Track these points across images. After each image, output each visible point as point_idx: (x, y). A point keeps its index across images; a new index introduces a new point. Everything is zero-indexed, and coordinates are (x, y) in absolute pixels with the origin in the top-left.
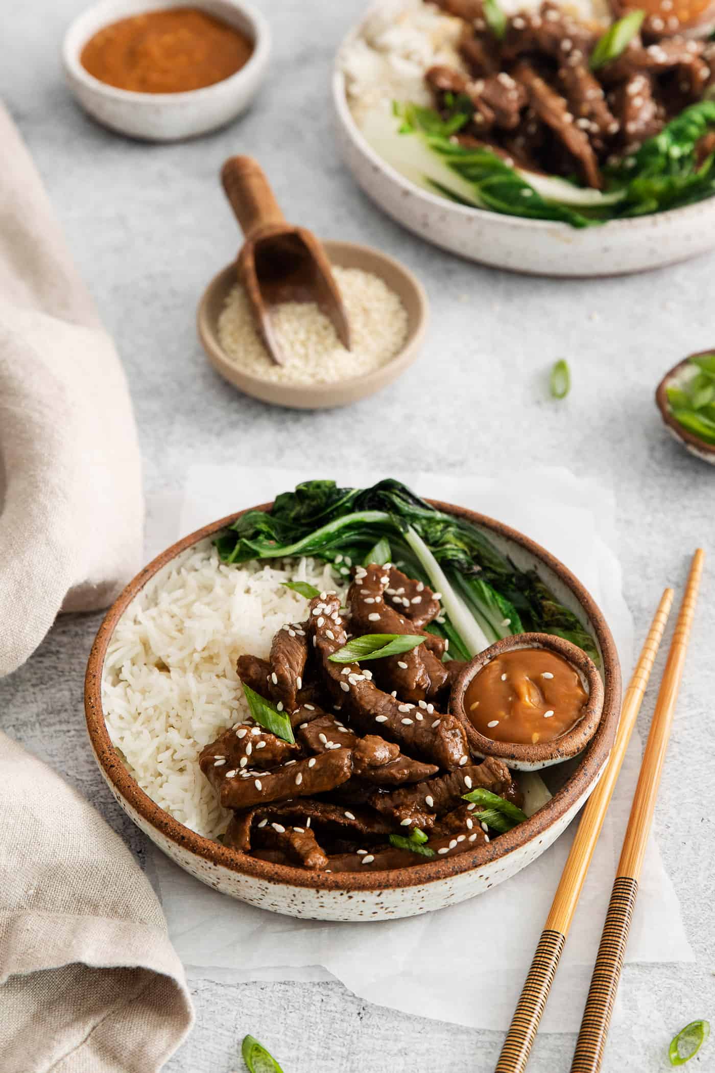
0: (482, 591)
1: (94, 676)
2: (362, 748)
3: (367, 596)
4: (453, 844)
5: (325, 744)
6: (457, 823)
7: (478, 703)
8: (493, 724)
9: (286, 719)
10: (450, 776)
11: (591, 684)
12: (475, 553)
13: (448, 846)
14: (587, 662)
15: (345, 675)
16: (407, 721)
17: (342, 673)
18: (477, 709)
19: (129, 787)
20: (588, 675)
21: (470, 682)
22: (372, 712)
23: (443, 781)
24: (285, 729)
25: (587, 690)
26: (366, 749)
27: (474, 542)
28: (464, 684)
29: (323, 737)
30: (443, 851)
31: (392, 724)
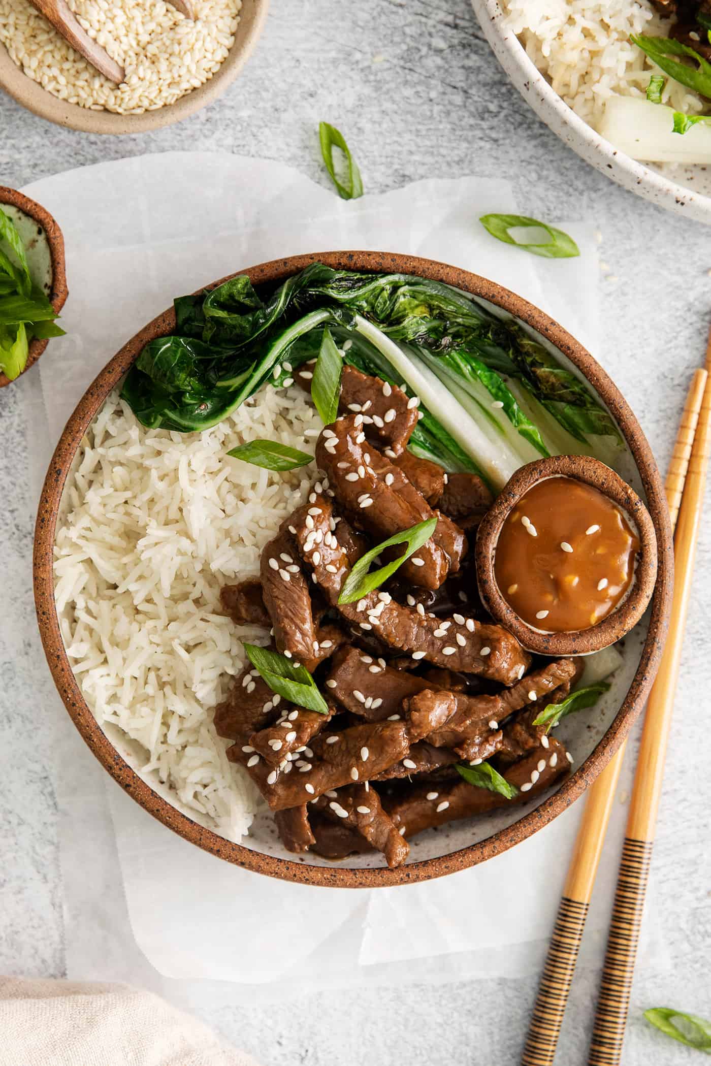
0: (458, 367)
1: (58, 656)
2: (417, 723)
3: (347, 471)
4: (535, 776)
5: (364, 704)
6: (531, 742)
7: (516, 586)
8: (542, 614)
9: (311, 685)
10: (510, 692)
11: (639, 526)
12: (436, 312)
13: (530, 781)
14: (629, 498)
15: (361, 612)
16: (449, 651)
17: (358, 610)
18: (516, 593)
19: (158, 810)
20: (633, 514)
21: (496, 549)
22: (406, 649)
23: (503, 699)
24: (314, 698)
25: (635, 531)
26: (421, 723)
27: (431, 296)
28: (490, 556)
29: (359, 695)
30: (526, 787)
31: (432, 659)
